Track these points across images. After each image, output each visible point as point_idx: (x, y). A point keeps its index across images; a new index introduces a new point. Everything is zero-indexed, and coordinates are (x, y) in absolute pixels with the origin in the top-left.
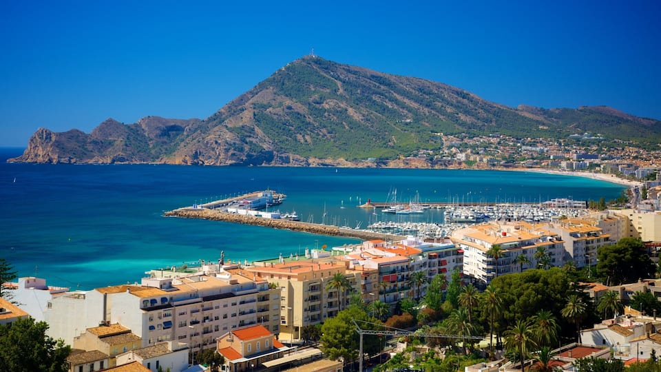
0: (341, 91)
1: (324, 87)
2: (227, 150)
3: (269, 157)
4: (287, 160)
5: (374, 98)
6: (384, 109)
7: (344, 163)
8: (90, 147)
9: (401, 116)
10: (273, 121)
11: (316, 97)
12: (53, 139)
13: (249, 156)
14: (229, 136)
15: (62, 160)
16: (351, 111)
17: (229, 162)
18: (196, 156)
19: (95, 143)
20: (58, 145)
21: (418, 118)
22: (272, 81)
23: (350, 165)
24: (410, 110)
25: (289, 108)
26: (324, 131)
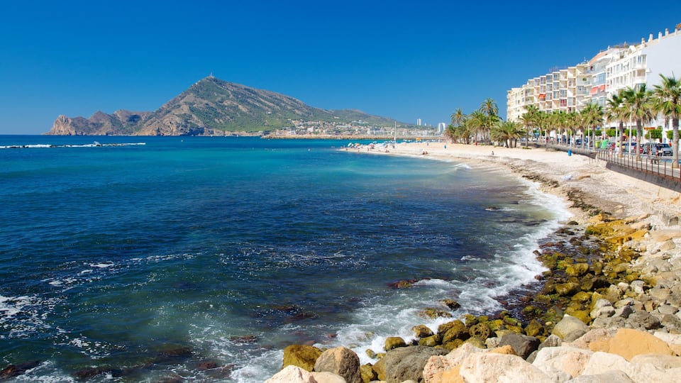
0: (231, 96)
1: (222, 94)
2: (178, 127)
3: (202, 131)
4: (212, 133)
5: (249, 100)
6: (255, 106)
7: (244, 134)
8: (91, 126)
9: (264, 111)
10: (200, 111)
11: (219, 99)
12: (70, 121)
13: (191, 130)
14: (178, 120)
15: (78, 133)
16: (240, 107)
17: (180, 134)
18: (158, 131)
19: (94, 124)
20: (73, 125)
21: (274, 112)
22: (192, 91)
23: (248, 135)
24: (269, 107)
25: (207, 104)
26: (228, 117)
